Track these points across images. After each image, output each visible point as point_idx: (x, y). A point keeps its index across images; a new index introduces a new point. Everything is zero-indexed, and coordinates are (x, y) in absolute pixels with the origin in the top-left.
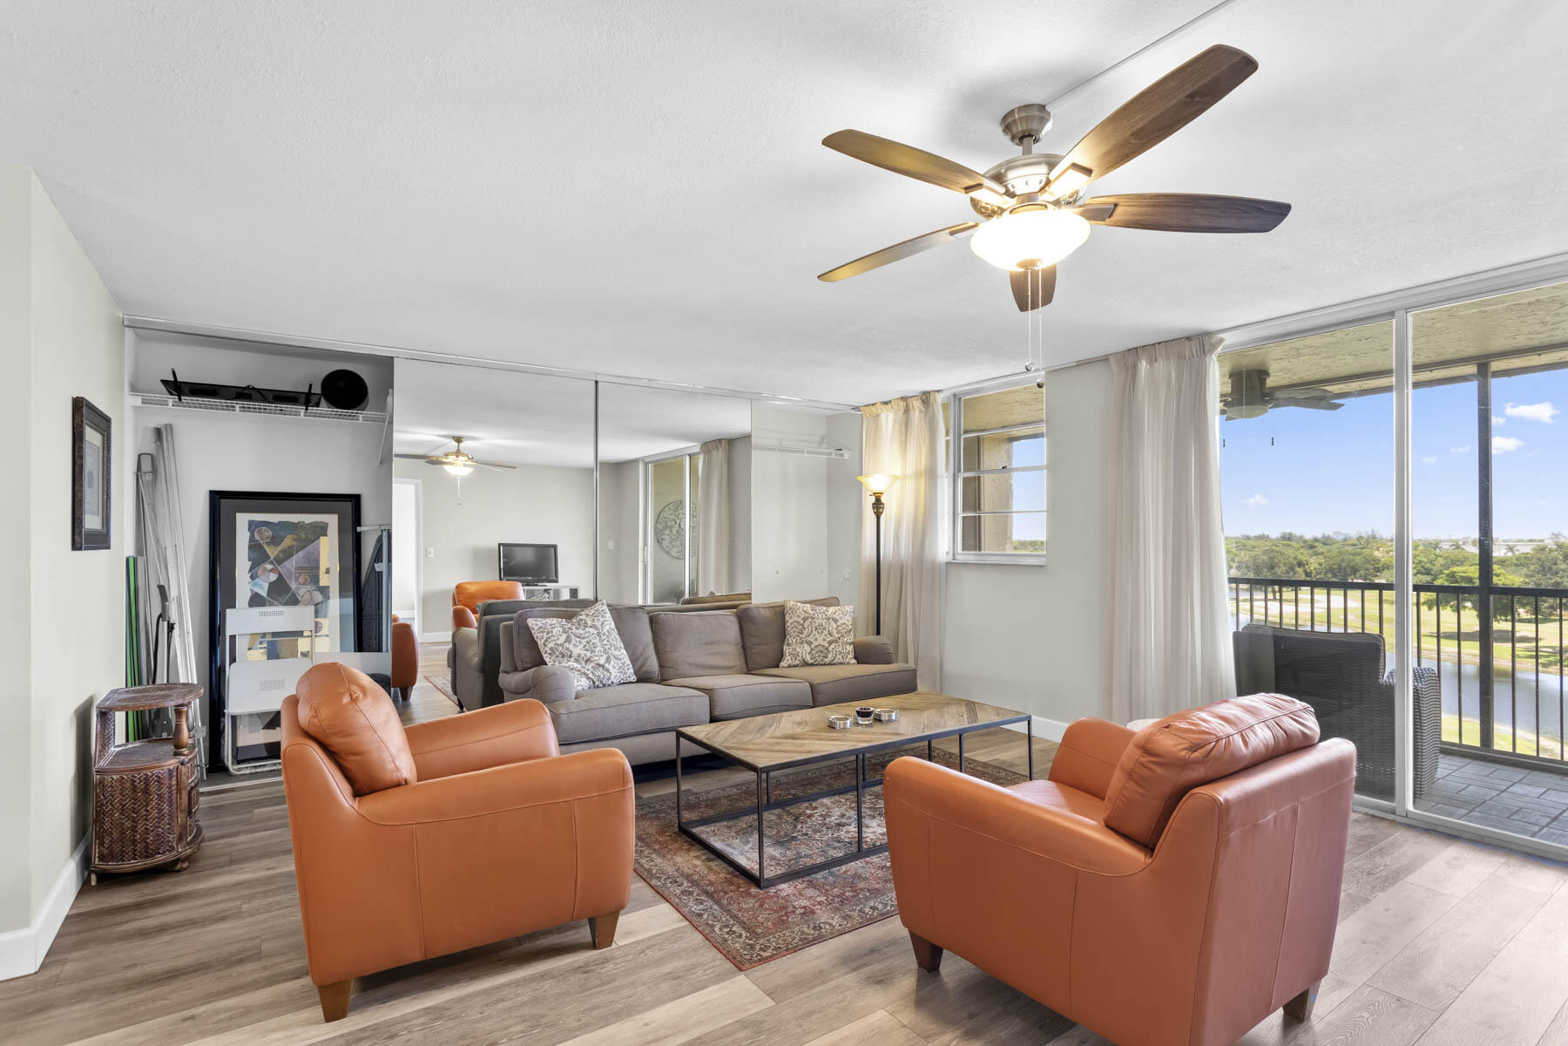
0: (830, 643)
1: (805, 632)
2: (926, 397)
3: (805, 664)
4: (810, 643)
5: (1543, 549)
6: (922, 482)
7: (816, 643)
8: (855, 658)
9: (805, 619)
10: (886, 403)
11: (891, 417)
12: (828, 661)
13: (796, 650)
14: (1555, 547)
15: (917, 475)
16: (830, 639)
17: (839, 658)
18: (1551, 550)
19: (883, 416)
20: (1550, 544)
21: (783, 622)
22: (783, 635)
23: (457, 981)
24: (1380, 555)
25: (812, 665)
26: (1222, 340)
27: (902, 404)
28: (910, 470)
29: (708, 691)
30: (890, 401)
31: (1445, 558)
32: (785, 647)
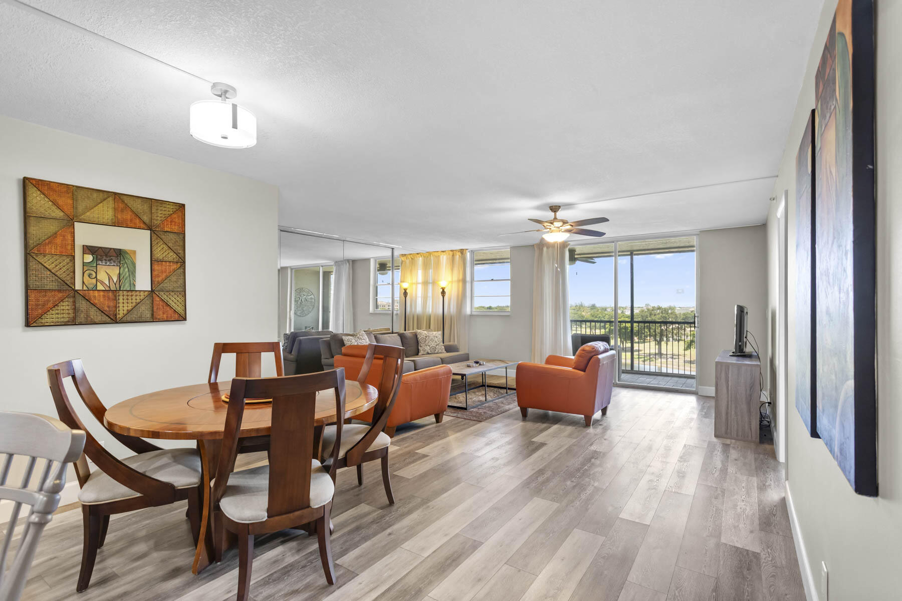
0: (436, 345)
1: (427, 342)
2: (462, 251)
3: (428, 353)
4: (429, 346)
5: (643, 311)
6: (461, 284)
7: (431, 346)
8: (445, 350)
9: (426, 337)
10: (443, 252)
11: (445, 257)
12: (436, 352)
13: (423, 348)
14: (646, 310)
15: (459, 281)
16: (436, 344)
17: (440, 351)
18: (645, 312)
19: (441, 257)
20: (645, 308)
21: (417, 339)
22: (417, 342)
23: (411, 431)
24: (584, 314)
25: (430, 354)
26: (569, 244)
27: (451, 253)
28: (455, 278)
29: (413, 361)
30: (445, 251)
31: (609, 315)
32: (419, 348)
